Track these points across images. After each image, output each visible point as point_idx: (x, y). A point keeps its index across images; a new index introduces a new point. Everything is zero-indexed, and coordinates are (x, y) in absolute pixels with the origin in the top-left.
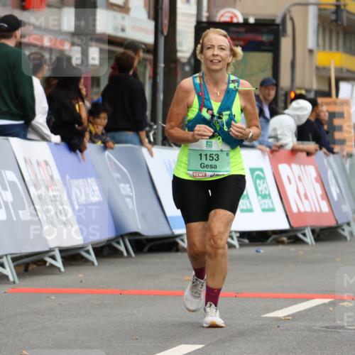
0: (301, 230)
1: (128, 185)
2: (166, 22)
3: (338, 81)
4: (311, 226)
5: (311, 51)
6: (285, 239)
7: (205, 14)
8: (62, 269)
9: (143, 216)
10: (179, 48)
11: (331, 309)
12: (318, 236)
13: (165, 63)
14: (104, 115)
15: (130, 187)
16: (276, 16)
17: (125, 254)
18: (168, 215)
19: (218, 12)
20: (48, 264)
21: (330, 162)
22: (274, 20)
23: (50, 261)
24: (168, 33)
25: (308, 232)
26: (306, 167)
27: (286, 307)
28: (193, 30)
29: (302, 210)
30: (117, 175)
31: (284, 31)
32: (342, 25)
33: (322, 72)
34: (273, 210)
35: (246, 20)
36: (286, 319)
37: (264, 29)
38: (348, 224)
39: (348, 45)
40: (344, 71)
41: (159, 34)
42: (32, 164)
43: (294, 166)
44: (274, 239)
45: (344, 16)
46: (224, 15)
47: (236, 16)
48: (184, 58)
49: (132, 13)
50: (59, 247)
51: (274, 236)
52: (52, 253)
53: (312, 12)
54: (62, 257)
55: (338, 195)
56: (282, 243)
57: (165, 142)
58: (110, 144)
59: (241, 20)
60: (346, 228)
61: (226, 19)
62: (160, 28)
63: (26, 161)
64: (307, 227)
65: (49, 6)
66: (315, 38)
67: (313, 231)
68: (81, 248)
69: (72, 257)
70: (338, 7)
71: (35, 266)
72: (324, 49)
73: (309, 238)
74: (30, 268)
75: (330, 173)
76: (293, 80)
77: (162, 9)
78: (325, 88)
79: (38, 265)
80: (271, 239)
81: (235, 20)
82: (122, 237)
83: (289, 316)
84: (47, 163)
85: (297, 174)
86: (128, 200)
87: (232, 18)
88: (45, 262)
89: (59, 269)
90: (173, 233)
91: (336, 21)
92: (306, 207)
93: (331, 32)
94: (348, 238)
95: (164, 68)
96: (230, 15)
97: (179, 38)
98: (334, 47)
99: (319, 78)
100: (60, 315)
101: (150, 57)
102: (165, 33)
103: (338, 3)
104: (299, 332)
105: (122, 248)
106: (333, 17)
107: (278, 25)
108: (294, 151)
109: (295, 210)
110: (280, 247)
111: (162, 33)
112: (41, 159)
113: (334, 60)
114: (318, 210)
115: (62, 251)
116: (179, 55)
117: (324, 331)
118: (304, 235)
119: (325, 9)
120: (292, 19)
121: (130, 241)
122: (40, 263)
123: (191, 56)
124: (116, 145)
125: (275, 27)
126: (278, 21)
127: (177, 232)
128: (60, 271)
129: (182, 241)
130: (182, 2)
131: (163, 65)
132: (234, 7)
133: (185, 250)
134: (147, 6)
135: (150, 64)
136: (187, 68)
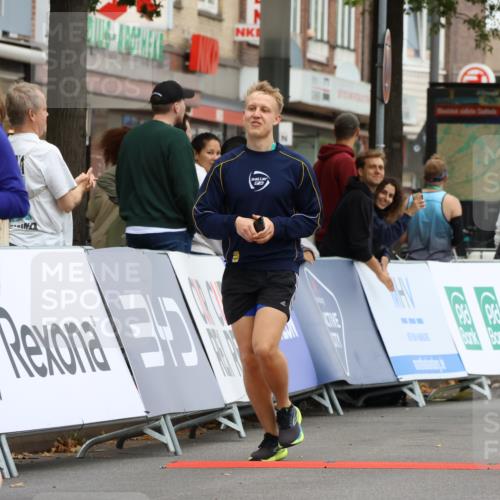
1: (335, 314)
2: (387, 85)
7: (442, 72)
8: (243, 434)
9: (356, 357)
10: (405, 121)
13: (385, 143)
15: (338, 317)
17: (331, 411)
18: (390, 355)
19: (460, 68)
20: (222, 427)
23: (225, 422)
24: (389, 102)
28: (425, 95)
30: (320, 300)
41: (378, 102)
42: (199, 287)
46: (467, 74)
47: (485, 74)
48: (413, 134)
49: (338, 72)
50: (237, 402)
52: (229, 411)
54: (242, 417)
59: (493, 80)
61: (471, 78)
62: (378, 94)
63: (191, 284)
65: (222, 66)
71: (205, 430)
74: (198, 433)
77: (382, 67)
79: (209, 429)
81: (484, 80)
82: (327, 386)
86: (334, 335)
87: (479, 76)
88: (220, 424)
89: (238, 432)
90: (398, 379)
95: (385, 149)
96: (477, 72)
97: (406, 107)
102: (386, 102)
105: (326, 403)
111: (382, 101)
115: (242, 407)
116: (406, 129)
121: (336, 392)
122: (211, 426)
123: (422, 131)
127: (404, 378)
128: (240, 436)
129: (412, 390)
130: (409, 56)
131: (383, 146)
132: (483, 62)
133: (415, 404)
134: (360, 63)
135: (364, 143)
136: (417, 149)
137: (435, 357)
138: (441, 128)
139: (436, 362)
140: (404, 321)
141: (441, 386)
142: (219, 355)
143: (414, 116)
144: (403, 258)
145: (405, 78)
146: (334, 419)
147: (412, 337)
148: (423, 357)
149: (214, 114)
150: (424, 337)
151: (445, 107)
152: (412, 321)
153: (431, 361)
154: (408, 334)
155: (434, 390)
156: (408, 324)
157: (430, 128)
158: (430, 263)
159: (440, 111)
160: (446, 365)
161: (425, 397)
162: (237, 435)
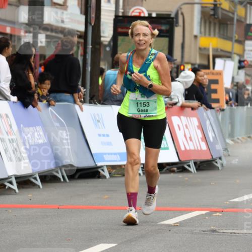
0: (186, 162)
2: (93, 16)
3: (214, 57)
4: (194, 160)
5: (196, 37)
6: (175, 169)
7: (121, 10)
8: (17, 191)
10: (102, 35)
11: (207, 218)
12: (199, 167)
13: (92, 45)
14: (48, 82)
16: (172, 12)
17: (62, 180)
18: (93, 152)
19: (130, 9)
20: (7, 187)
21: (208, 115)
22: (170, 15)
23: (8, 185)
24: (94, 24)
25: (192, 164)
26: (191, 118)
27: (175, 217)
28: (112, 22)
29: (188, 148)
30: (57, 124)
31: (177, 22)
32: (218, 18)
33: (203, 51)
34: (167, 148)
35: (150, 15)
36: (175, 225)
37: (163, 21)
38: (220, 158)
39: (222, 32)
40: (219, 50)
41: (89, 24)
43: (182, 117)
44: (167, 169)
45: (220, 12)
46: (134, 11)
47: (143, 12)
48: (105, 41)
49: (70, 10)
50: (15, 175)
51: (168, 167)
52: (10, 180)
53: (197, 9)
54: (17, 183)
55: (213, 138)
56: (173, 172)
57: (92, 101)
58: (53, 102)
59: (146, 15)
60: (218, 161)
61: (136, 14)
62: (89, 20)
64: (191, 160)
65: (10, 4)
66: (199, 28)
67: (195, 163)
68: (31, 176)
69: (24, 182)
70: (215, 5)
72: (205, 35)
73: (193, 169)
75: (208, 122)
76: (182, 57)
77: (90, 7)
78: (205, 63)
80: (165, 169)
81: (142, 15)
82: (60, 168)
83: (177, 223)
84: (7, 116)
85: (184, 123)
87: (140, 13)
88: (5, 186)
89: (15, 190)
90: (96, 165)
91: (214, 15)
92: (191, 146)
93: (210, 23)
94: (220, 168)
95: (91, 48)
96: (139, 11)
97: (102, 28)
98: (212, 33)
99: (201, 55)
100: (15, 223)
101: (82, 41)
102: (93, 24)
103: (215, 3)
104: (184, 235)
105: (60, 176)
106: (212, 13)
107: (173, 18)
108: (183, 107)
109: (183, 148)
110: (172, 175)
111: (91, 24)
112: (3, 113)
113: (212, 43)
114: (199, 149)
115: (17, 178)
116: (102, 39)
117: (201, 234)
118: (189, 166)
119: (206, 7)
120: (182, 14)
121: (65, 170)
122: (1, 187)
123: (111, 40)
124: (56, 103)
125: (171, 20)
126: (173, 16)
127: (99, 164)
128: (16, 192)
129: (103, 170)
130: (105, 2)
131: (90, 47)
132: (142, 6)
133: (105, 177)
134: (80, 5)
135: (82, 45)
136: (108, 49)
137: (115, 154)
138: (120, 38)
139: (116, 156)
140: (99, 135)
141: (118, 168)
142: (6, 151)
143: (107, 32)
144: (100, 103)
145: (103, 13)
146: (64, 184)
147: (103, 143)
148: (109, 154)
149: (5, 29)
150: (109, 144)
151: (122, 28)
152: (104, 135)
153: (113, 156)
154: (102, 142)
155: (114, 171)
156: (102, 137)
157: (115, 38)
158: (113, 106)
159: (120, 30)
160: (120, 158)
161: (110, 174)
162: (14, 191)
